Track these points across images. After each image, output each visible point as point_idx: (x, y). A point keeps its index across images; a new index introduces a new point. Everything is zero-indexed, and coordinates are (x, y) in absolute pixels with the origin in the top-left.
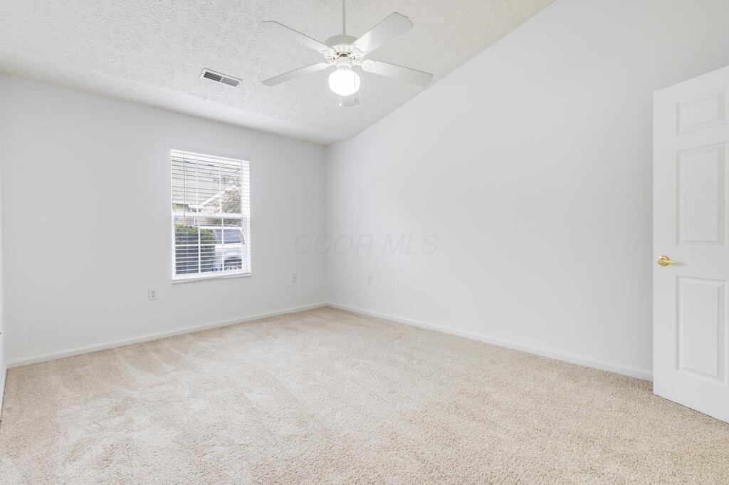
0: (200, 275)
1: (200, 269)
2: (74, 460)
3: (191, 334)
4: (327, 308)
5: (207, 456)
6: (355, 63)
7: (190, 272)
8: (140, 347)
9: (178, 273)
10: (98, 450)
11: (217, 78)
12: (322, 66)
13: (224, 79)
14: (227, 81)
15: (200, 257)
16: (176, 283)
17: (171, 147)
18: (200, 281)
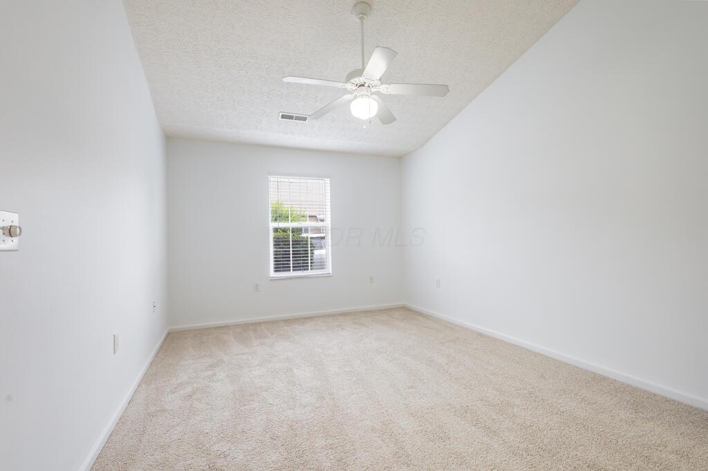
0: (292, 274)
1: (291, 269)
2: (174, 393)
3: (283, 320)
4: (404, 309)
5: (246, 407)
6: (374, 90)
7: (283, 271)
8: (246, 327)
9: (276, 271)
10: (189, 389)
11: (291, 117)
12: (348, 97)
13: (296, 117)
14: (298, 118)
15: (291, 259)
16: (273, 280)
17: (269, 173)
18: (290, 278)
